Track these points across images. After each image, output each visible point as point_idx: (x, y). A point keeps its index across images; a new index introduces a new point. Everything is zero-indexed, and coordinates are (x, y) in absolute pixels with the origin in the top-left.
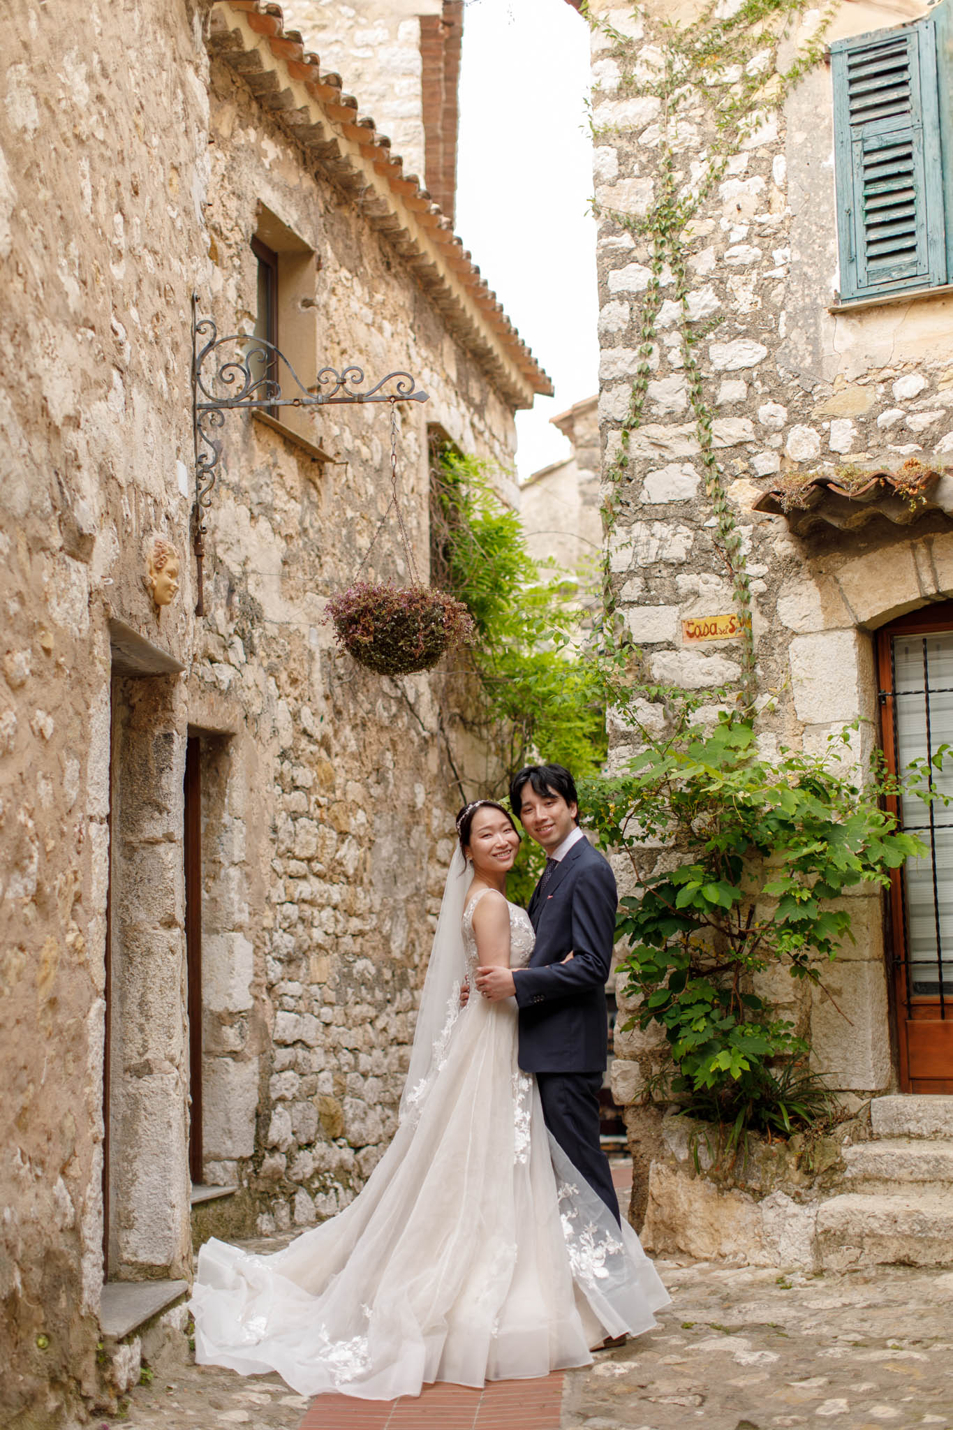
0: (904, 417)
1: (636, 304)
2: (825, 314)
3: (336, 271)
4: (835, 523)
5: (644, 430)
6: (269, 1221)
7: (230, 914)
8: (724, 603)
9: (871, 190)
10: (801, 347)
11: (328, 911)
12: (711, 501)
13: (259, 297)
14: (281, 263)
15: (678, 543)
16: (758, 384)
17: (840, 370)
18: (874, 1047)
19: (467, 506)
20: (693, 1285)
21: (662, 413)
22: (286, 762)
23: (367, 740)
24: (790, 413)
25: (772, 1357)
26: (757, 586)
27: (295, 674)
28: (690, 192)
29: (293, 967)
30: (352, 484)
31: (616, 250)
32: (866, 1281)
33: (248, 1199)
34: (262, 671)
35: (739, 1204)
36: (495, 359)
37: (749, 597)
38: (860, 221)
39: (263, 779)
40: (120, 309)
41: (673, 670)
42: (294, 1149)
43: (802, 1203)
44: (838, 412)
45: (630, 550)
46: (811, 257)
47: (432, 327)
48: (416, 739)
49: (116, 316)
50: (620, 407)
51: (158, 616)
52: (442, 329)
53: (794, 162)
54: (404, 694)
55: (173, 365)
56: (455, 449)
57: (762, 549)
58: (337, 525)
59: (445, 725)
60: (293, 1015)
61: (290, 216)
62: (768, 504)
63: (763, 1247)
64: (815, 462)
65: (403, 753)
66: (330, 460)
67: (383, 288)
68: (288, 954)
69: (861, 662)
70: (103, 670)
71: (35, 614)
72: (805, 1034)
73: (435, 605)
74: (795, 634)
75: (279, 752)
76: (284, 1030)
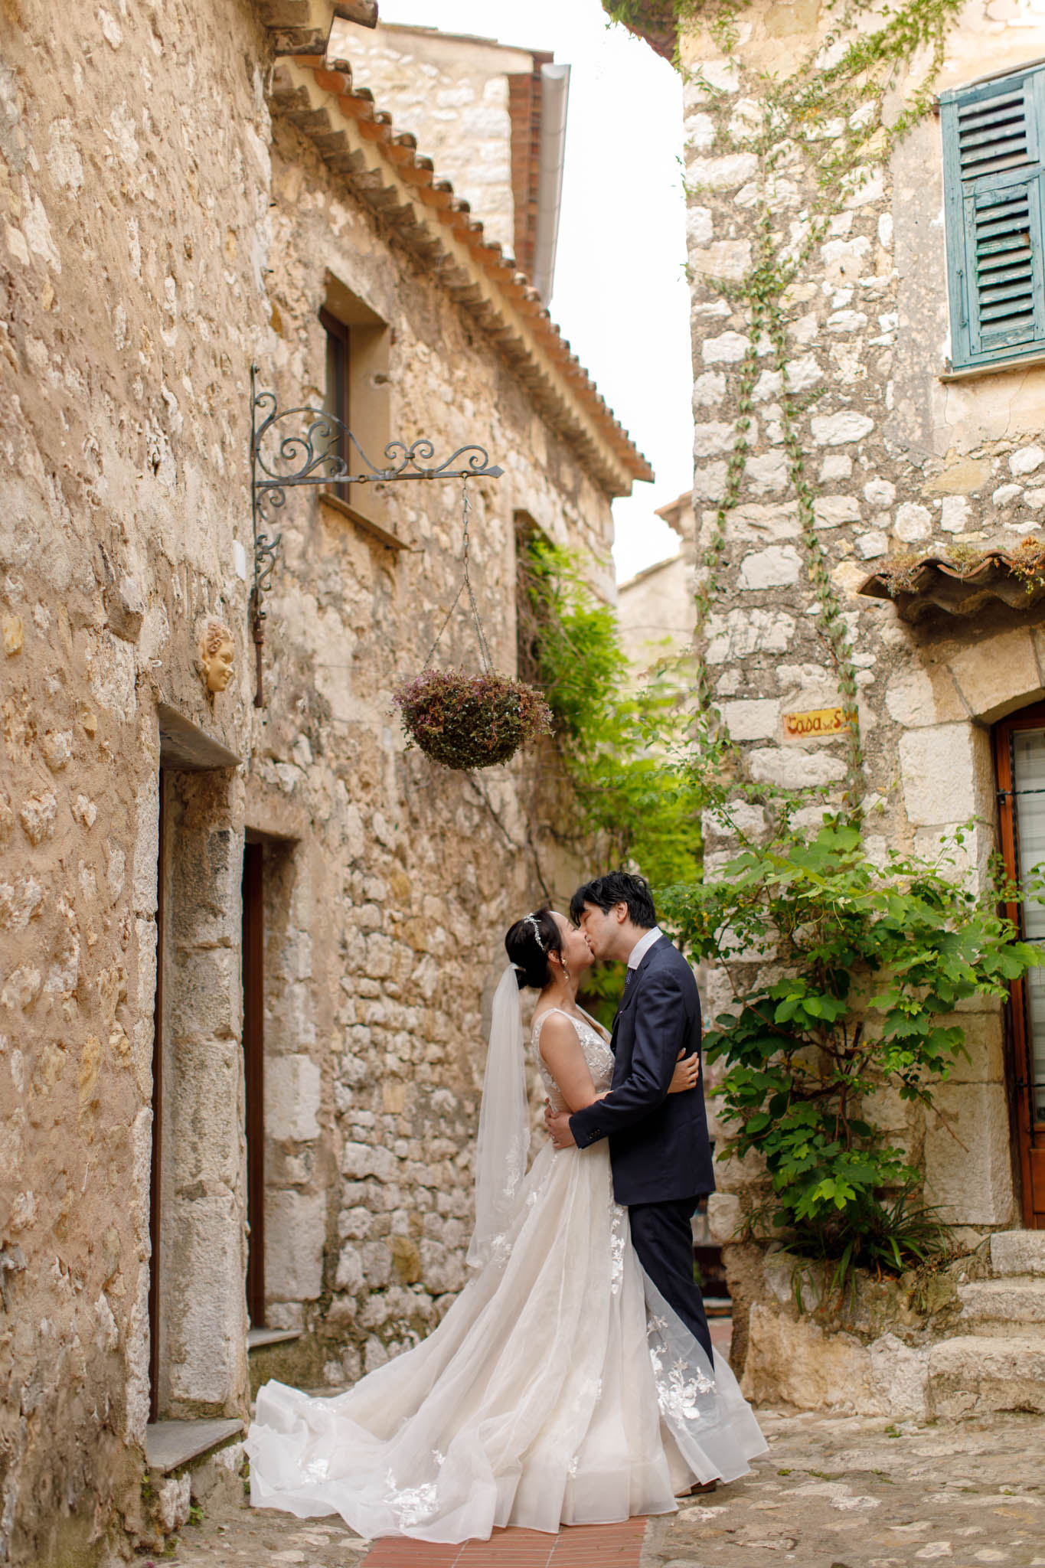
0: (1022, 493)
1: (733, 376)
2: (935, 383)
3: (412, 345)
4: (947, 607)
5: (740, 510)
6: (337, 1369)
7: (294, 1034)
8: (828, 696)
9: (985, 250)
10: (910, 418)
11: (402, 1038)
12: (814, 586)
13: (328, 371)
14: (352, 336)
15: (779, 631)
16: (863, 459)
17: (952, 443)
18: (994, 1177)
19: (559, 602)
20: (794, 1434)
21: (760, 492)
22: (357, 872)
23: (447, 851)
24: (898, 490)
25: (873, 1502)
26: (864, 677)
27: (366, 778)
28: (789, 254)
29: (364, 1095)
30: (429, 574)
31: (711, 318)
32: (983, 1429)
33: (314, 1345)
34: (330, 773)
35: (846, 1348)
36: (589, 442)
37: (855, 689)
38: (973, 283)
39: (331, 890)
40: (171, 377)
41: (773, 769)
42: (365, 1292)
43: (914, 1346)
44: (950, 488)
45: (727, 640)
46: (920, 322)
47: (519, 407)
48: (501, 852)
49: (166, 385)
50: (717, 486)
51: (212, 704)
52: (530, 409)
53: (901, 221)
54: (488, 803)
55: (230, 439)
56: (545, 538)
57: (869, 637)
58: (413, 618)
59: (534, 838)
60: (364, 1147)
61: (361, 286)
62: (874, 588)
63: (872, 1395)
64: (926, 543)
65: (488, 867)
66: (405, 547)
67: (464, 364)
68: (359, 1081)
69: (977, 758)
70: (150, 757)
71: (77, 694)
72: (919, 1163)
73: (510, 694)
74: (905, 728)
75: (349, 861)
76: (354, 1163)
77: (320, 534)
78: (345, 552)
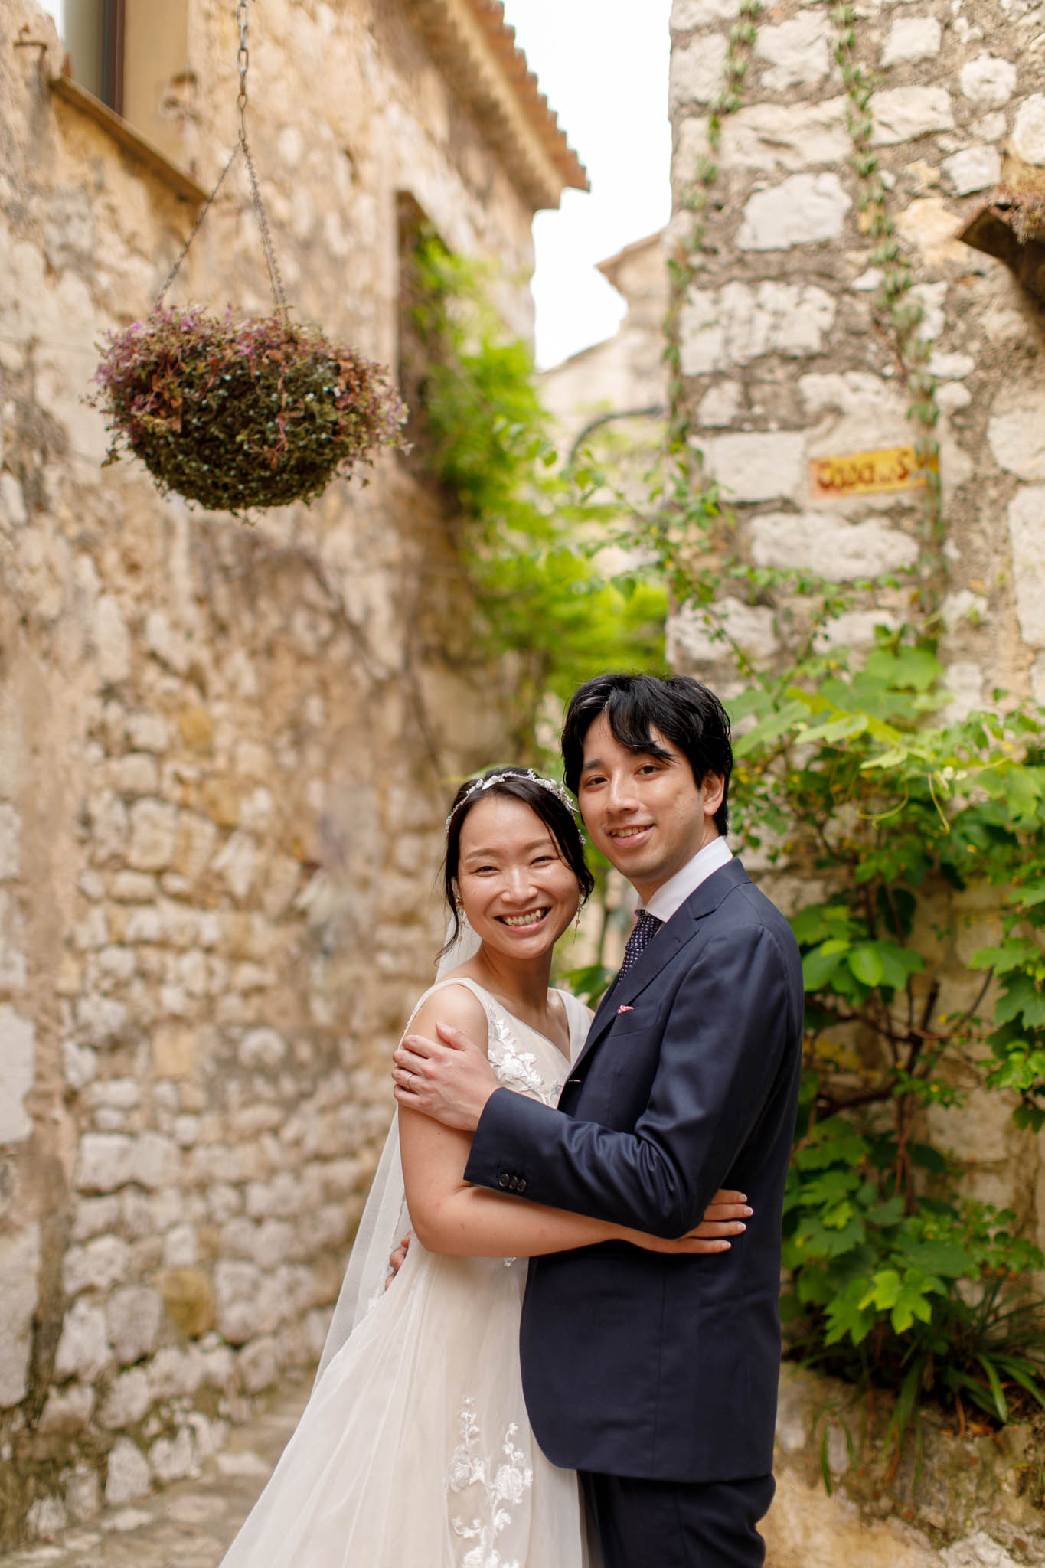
5: (748, 116)
6: (55, 1510)
8: (888, 427)
11: (192, 962)
12: (868, 241)
15: (807, 318)
16: (961, 23)
21: (781, 86)
22: (114, 705)
23: (277, 677)
24: (1020, 75)
26: (952, 395)
27: (135, 556)
29: (120, 1059)
33: (11, 1477)
34: (62, 541)
35: (902, 1547)
36: (506, 120)
37: (936, 415)
39: (63, 733)
41: (790, 550)
42: (110, 1373)
43: (1029, 1562)
47: (407, 45)
48: (364, 681)
50: (706, 76)
52: (422, 52)
54: (344, 608)
57: (962, 326)
59: (415, 662)
60: (117, 1138)
62: (987, 232)
65: (342, 701)
66: (212, 202)
68: (111, 1035)
73: (318, 359)
74: (1021, 482)
75: (97, 685)
76: (96, 1170)
77: (51, 146)
78: (100, 188)
